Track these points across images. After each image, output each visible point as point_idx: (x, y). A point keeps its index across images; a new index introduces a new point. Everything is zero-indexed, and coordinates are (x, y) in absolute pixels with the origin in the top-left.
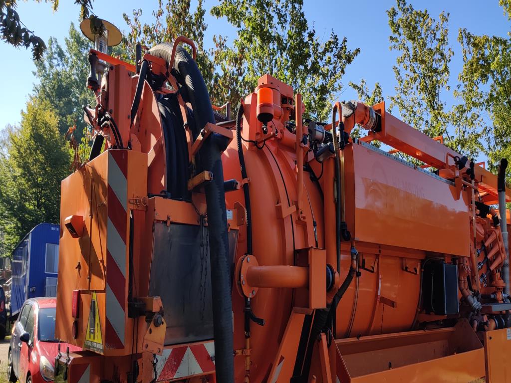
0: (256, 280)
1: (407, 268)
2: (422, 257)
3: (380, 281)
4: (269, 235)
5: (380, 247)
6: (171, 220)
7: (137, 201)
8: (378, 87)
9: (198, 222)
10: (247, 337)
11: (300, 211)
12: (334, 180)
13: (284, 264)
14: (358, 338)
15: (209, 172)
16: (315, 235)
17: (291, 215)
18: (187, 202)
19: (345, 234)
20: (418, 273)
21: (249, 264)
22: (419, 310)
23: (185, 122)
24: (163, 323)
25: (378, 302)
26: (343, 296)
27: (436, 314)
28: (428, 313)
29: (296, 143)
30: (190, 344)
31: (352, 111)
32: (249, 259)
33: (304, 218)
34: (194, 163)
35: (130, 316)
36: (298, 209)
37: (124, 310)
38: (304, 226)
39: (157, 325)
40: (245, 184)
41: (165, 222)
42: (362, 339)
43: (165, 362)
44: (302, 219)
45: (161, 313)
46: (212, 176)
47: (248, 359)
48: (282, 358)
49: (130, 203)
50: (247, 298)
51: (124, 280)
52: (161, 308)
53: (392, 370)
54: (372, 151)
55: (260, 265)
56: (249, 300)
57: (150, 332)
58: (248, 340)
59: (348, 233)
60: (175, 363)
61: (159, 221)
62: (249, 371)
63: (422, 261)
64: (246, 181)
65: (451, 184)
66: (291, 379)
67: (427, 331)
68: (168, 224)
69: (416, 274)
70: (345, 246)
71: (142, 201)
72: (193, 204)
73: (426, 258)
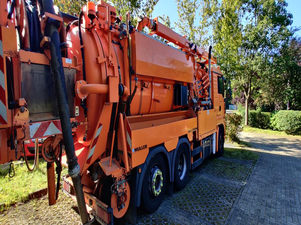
0: (84, 91)
1: (166, 87)
2: (173, 83)
3: (153, 92)
4: (94, 71)
5: (153, 78)
6: (32, 61)
7: (10, 52)
8: (168, 17)
9: (49, 63)
10: (85, 117)
11: (110, 61)
12: (128, 48)
13: (102, 84)
14: (142, 115)
15: (48, 37)
16: (119, 72)
17: (105, 62)
18: (41, 53)
19: (132, 72)
20: (170, 89)
21: (81, 84)
22: (173, 104)
23: (39, 13)
24: (26, 111)
25: (152, 101)
26: (133, 98)
27: (178, 105)
28: (176, 105)
29: (107, 30)
30: (52, 121)
31: (141, 20)
32: (81, 82)
33: (112, 64)
34: (43, 34)
35: (9, 108)
36: (108, 60)
37: (5, 105)
38: (113, 68)
39: (22, 112)
40: (82, 48)
41: (28, 63)
42: (143, 116)
43: (37, 129)
44: (111, 65)
45: (25, 106)
46: (49, 39)
47: (87, 126)
48: (101, 125)
49: (5, 53)
50: (81, 99)
51: (4, 91)
52: (25, 104)
53: (153, 127)
55: (87, 84)
56: (83, 100)
57: (18, 115)
58: (86, 118)
59: (133, 71)
60: (44, 129)
61: (23, 62)
62: (87, 131)
63: (174, 85)
64: (82, 46)
65: (186, 54)
66: (108, 133)
67: (175, 112)
68: (29, 63)
69: (169, 89)
70: (133, 77)
71: (13, 52)
72: (45, 55)
73: (176, 83)
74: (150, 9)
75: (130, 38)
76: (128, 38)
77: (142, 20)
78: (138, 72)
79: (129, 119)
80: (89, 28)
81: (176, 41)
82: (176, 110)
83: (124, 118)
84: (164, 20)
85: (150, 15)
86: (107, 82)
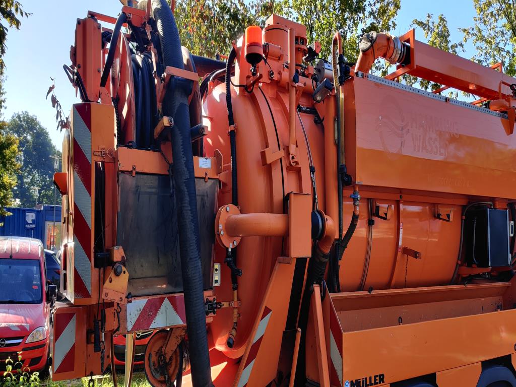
0: (233, 229)
1: (439, 215)
2: (463, 202)
3: (401, 230)
4: (255, 183)
5: (401, 192)
6: (137, 170)
7: (103, 153)
8: (442, 19)
9: (168, 171)
10: (234, 289)
11: (291, 156)
12: (335, 119)
13: (272, 212)
14: (370, 291)
15: (169, 118)
16: (312, 181)
17: (281, 159)
18: (155, 151)
19: (345, 179)
20: (451, 220)
21: (228, 213)
22: (460, 262)
23: (155, 69)
24: (124, 272)
25: (399, 254)
26: (348, 245)
27: (479, 266)
28: (470, 266)
29: (288, 83)
30: (168, 295)
31: (370, 44)
32: (228, 209)
33: (297, 163)
34: (161, 111)
35: (96, 266)
36: (288, 153)
37: (90, 259)
38: (298, 172)
39: (117, 274)
40: (231, 131)
41: (132, 172)
42: (373, 292)
43: (140, 312)
44: (293, 164)
45: (123, 262)
46: (171, 122)
47: (236, 311)
48: (267, 311)
49: (95, 155)
50: (228, 249)
51: (90, 231)
52: (123, 257)
53: (401, 325)
54: (382, 85)
55: (242, 212)
56: (230, 250)
57: (111, 282)
58: (236, 292)
59: (349, 176)
60: (151, 313)
61: (123, 172)
62: (236, 323)
63: (463, 207)
64: (232, 127)
65: (503, 117)
66: (284, 333)
67: (468, 286)
68: (134, 174)
69: (449, 221)
70: (347, 192)
71: (107, 152)
72: (162, 154)
73: (469, 203)
74: (392, 8)
75: (342, 96)
76: (336, 97)
77: (372, 46)
78: (362, 178)
79: (335, 300)
80: (247, 85)
81: (468, 84)
82: (470, 279)
83: (323, 298)
84: (429, 29)
85: (390, 23)
86: (285, 207)
